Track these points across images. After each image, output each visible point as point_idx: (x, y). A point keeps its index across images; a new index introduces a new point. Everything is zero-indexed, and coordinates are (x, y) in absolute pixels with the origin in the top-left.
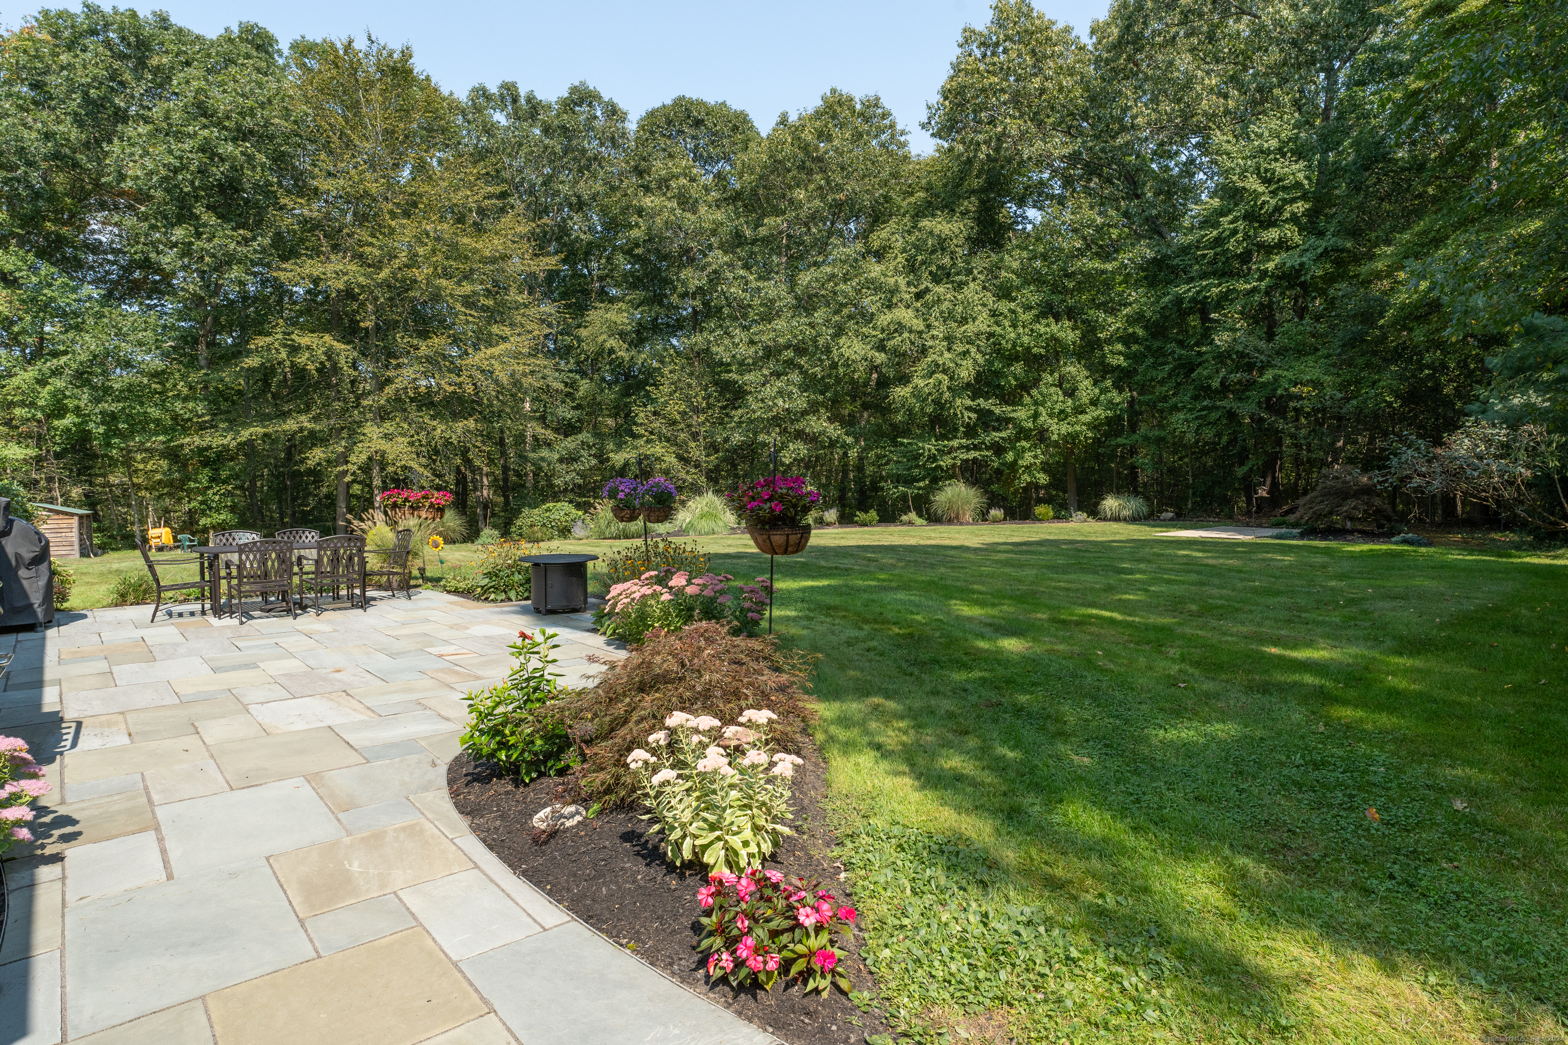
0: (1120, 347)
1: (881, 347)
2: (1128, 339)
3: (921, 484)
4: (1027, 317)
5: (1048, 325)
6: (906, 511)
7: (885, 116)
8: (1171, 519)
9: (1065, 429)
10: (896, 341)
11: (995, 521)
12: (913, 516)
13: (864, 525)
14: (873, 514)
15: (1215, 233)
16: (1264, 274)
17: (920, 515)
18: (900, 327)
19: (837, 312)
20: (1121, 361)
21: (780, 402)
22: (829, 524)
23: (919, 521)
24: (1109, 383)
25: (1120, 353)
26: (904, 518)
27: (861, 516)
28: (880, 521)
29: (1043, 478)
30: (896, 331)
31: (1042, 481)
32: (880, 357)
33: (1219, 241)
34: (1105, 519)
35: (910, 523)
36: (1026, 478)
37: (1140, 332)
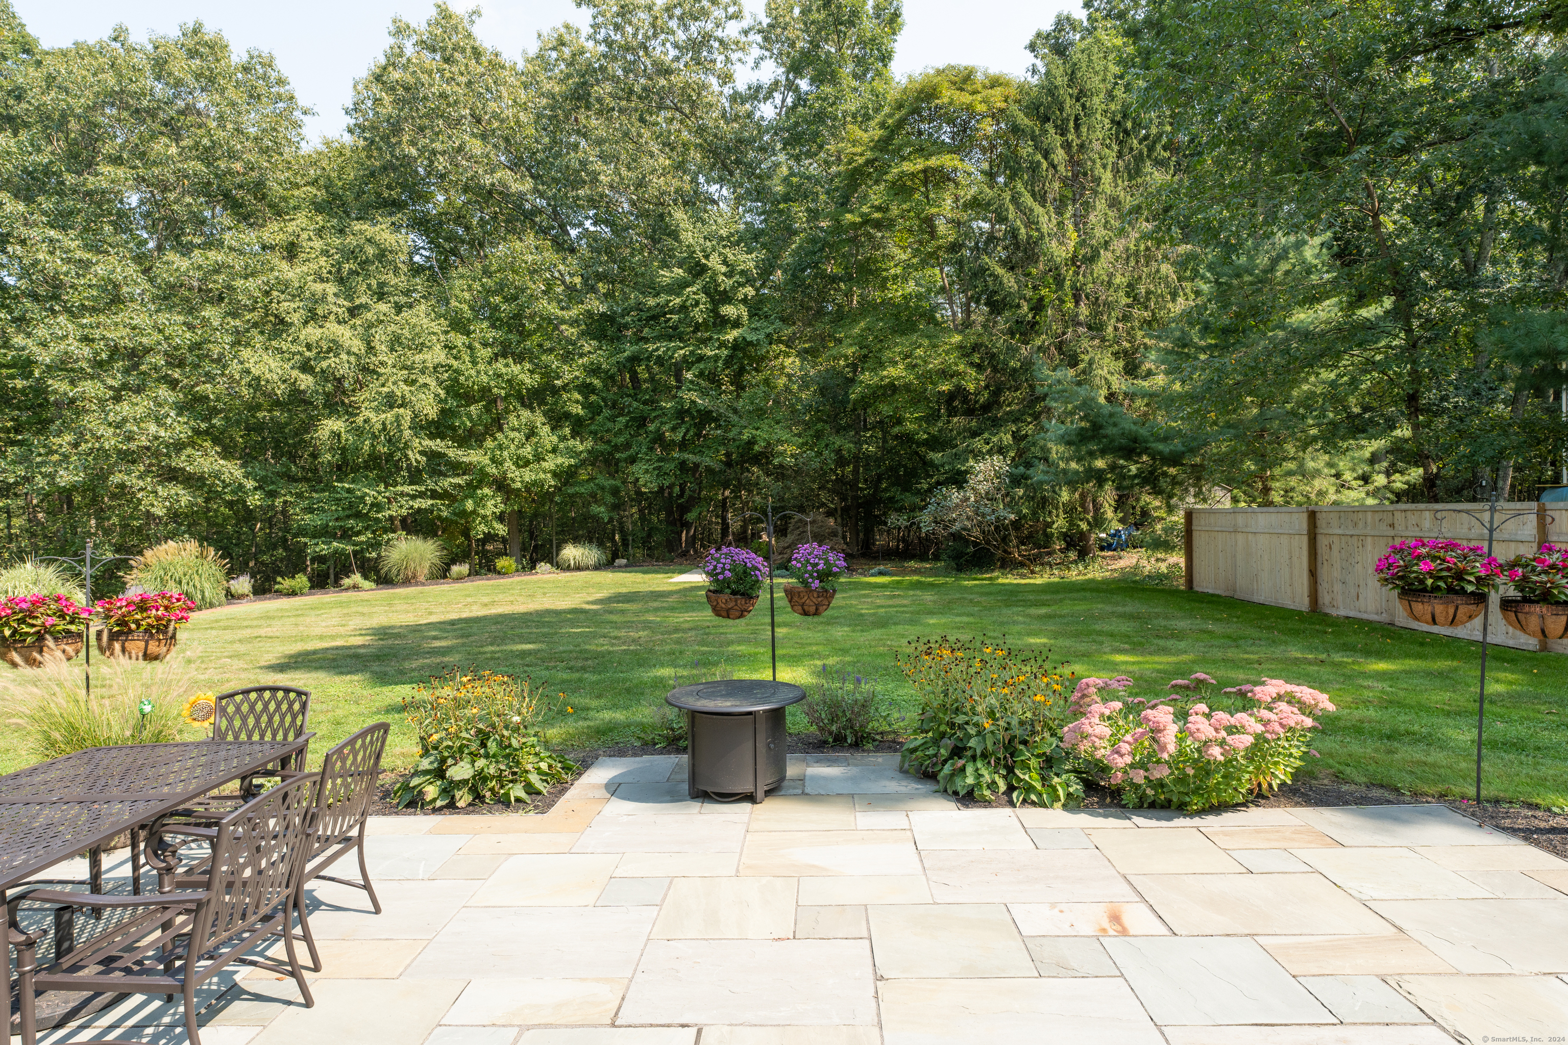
0: (577, 396)
1: (305, 367)
2: (586, 389)
3: (363, 538)
4: (486, 353)
5: (507, 365)
6: (347, 572)
7: (281, 82)
8: (626, 566)
9: (528, 475)
10: (331, 362)
11: (460, 578)
12: (357, 578)
13: (293, 593)
14: (301, 580)
15: (678, 300)
16: (722, 345)
17: (366, 577)
18: (335, 347)
19: (234, 315)
20: (577, 410)
21: (153, 428)
22: (241, 597)
23: (367, 584)
24: (567, 431)
25: (577, 402)
26: (346, 582)
27: (286, 583)
28: (312, 588)
29: (501, 529)
30: (330, 350)
31: (501, 533)
32: (306, 381)
33: (683, 308)
34: (568, 569)
35: (355, 587)
36: (483, 528)
37: (596, 382)
